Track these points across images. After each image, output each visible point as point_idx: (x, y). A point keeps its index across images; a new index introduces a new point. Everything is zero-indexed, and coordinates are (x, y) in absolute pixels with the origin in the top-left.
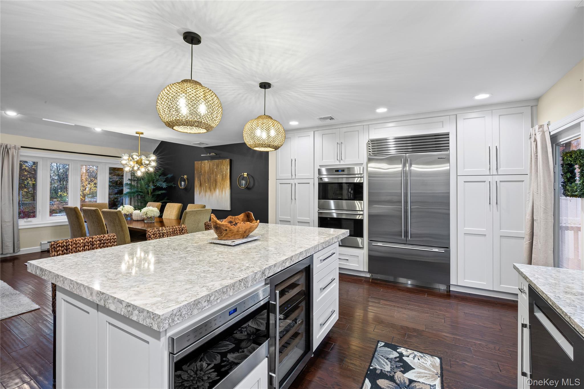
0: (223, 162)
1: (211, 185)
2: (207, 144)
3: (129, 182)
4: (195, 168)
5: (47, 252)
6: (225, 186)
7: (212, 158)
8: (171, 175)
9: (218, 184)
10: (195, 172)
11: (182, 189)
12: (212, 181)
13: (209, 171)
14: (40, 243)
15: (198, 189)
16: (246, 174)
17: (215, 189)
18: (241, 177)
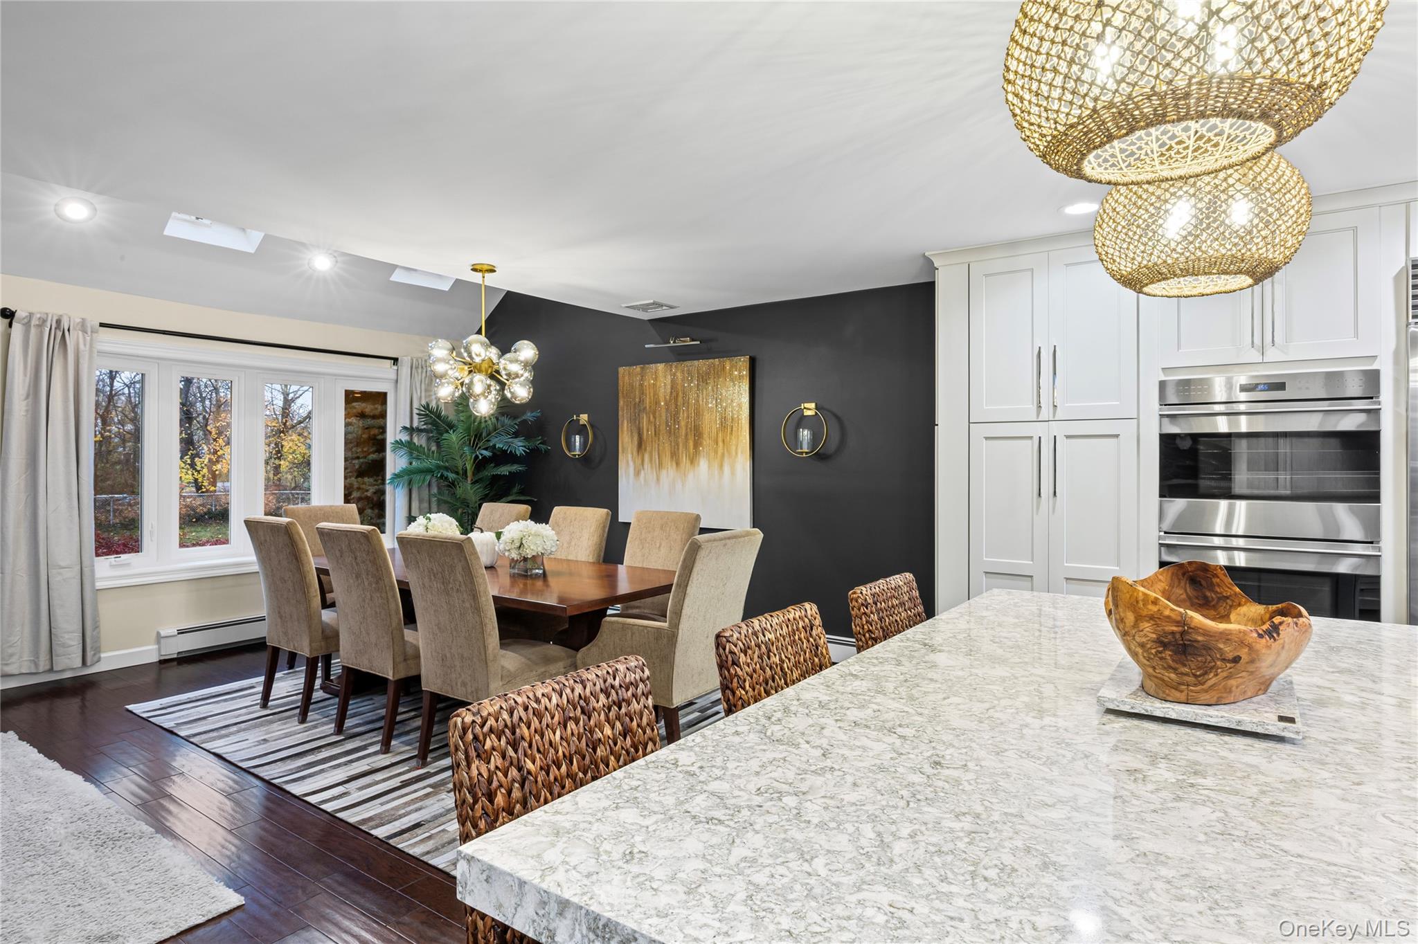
0: (724, 368)
1: (678, 445)
2: (671, 307)
3: (405, 437)
4: (620, 388)
5: (175, 663)
6: (734, 448)
7: (682, 355)
8: (534, 414)
9: (706, 441)
10: (621, 403)
11: (573, 459)
12: (683, 432)
13: (670, 400)
14: (154, 634)
15: (630, 459)
16: (813, 405)
17: (693, 461)
18: (796, 417)
